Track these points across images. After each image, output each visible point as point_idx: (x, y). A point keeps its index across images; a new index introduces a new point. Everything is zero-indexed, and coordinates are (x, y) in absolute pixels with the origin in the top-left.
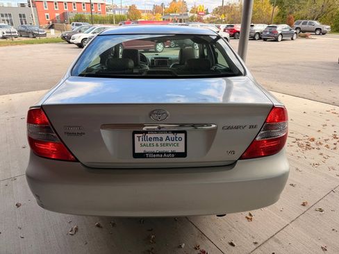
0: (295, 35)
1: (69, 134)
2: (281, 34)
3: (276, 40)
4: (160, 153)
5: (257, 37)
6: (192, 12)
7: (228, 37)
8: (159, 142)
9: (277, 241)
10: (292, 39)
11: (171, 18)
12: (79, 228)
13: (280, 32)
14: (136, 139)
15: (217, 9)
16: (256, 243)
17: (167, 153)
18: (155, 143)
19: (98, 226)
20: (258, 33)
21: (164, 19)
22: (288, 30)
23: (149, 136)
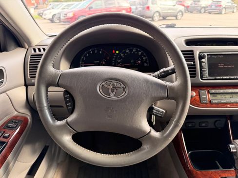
0: (236, 8)
2: (225, 8)
3: (220, 13)
5: (203, 11)
7: (183, 11)
10: (233, 12)
13: (224, 6)
20: (204, 7)
22: (230, 4)
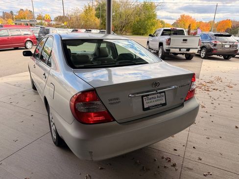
1: (112, 104)
4: (155, 106)
6: (38, 19)
8: (154, 100)
9: (190, 141)
11: (23, 23)
12: (90, 175)
14: (144, 99)
15: (57, 18)
16: (184, 146)
17: (159, 105)
18: (152, 100)
19: (101, 169)
21: (16, 24)
23: (150, 97)
